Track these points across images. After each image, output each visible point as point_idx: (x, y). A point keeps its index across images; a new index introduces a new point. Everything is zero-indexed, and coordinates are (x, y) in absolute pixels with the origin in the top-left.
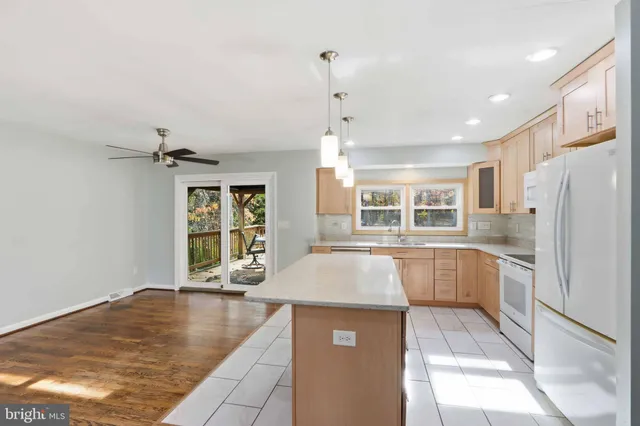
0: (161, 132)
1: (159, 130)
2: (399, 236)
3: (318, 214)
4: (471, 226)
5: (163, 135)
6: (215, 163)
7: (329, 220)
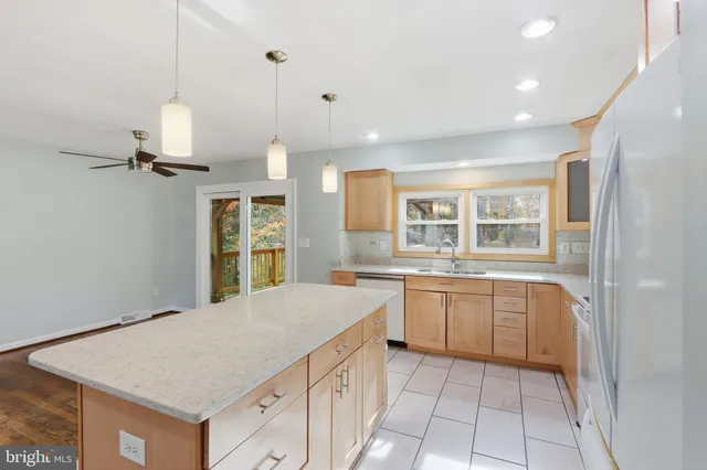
0: (138, 135)
1: (134, 132)
2: (453, 260)
3: (347, 230)
4: (561, 247)
5: (140, 138)
6: (206, 169)
7: (364, 238)
